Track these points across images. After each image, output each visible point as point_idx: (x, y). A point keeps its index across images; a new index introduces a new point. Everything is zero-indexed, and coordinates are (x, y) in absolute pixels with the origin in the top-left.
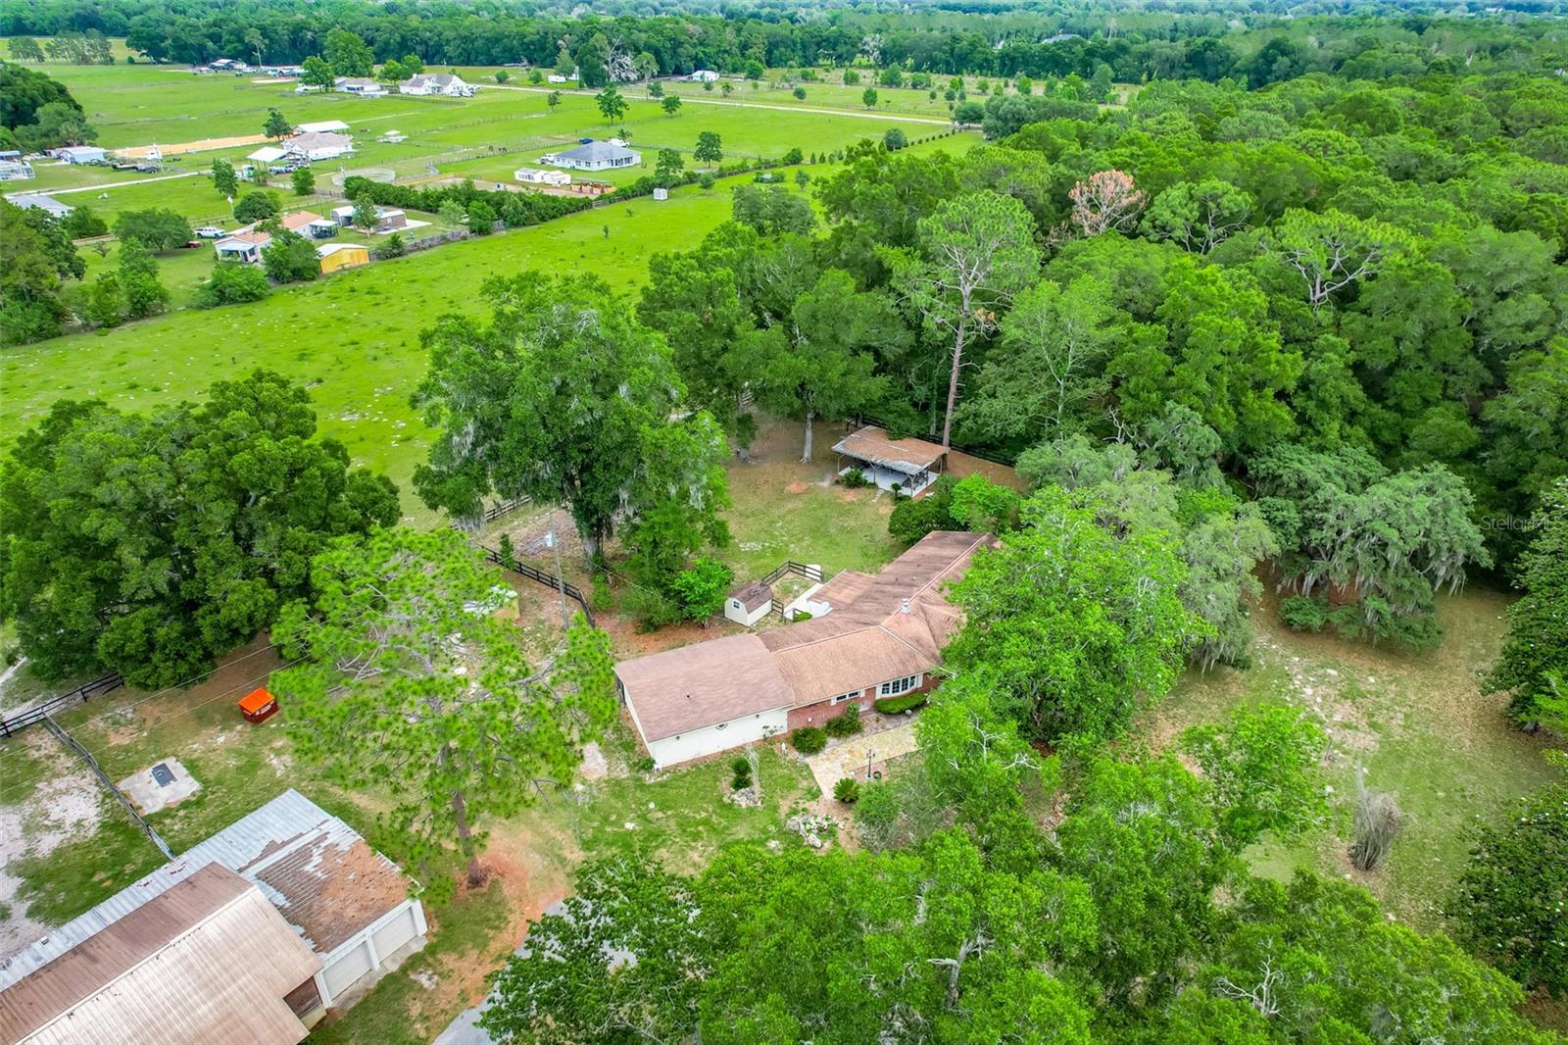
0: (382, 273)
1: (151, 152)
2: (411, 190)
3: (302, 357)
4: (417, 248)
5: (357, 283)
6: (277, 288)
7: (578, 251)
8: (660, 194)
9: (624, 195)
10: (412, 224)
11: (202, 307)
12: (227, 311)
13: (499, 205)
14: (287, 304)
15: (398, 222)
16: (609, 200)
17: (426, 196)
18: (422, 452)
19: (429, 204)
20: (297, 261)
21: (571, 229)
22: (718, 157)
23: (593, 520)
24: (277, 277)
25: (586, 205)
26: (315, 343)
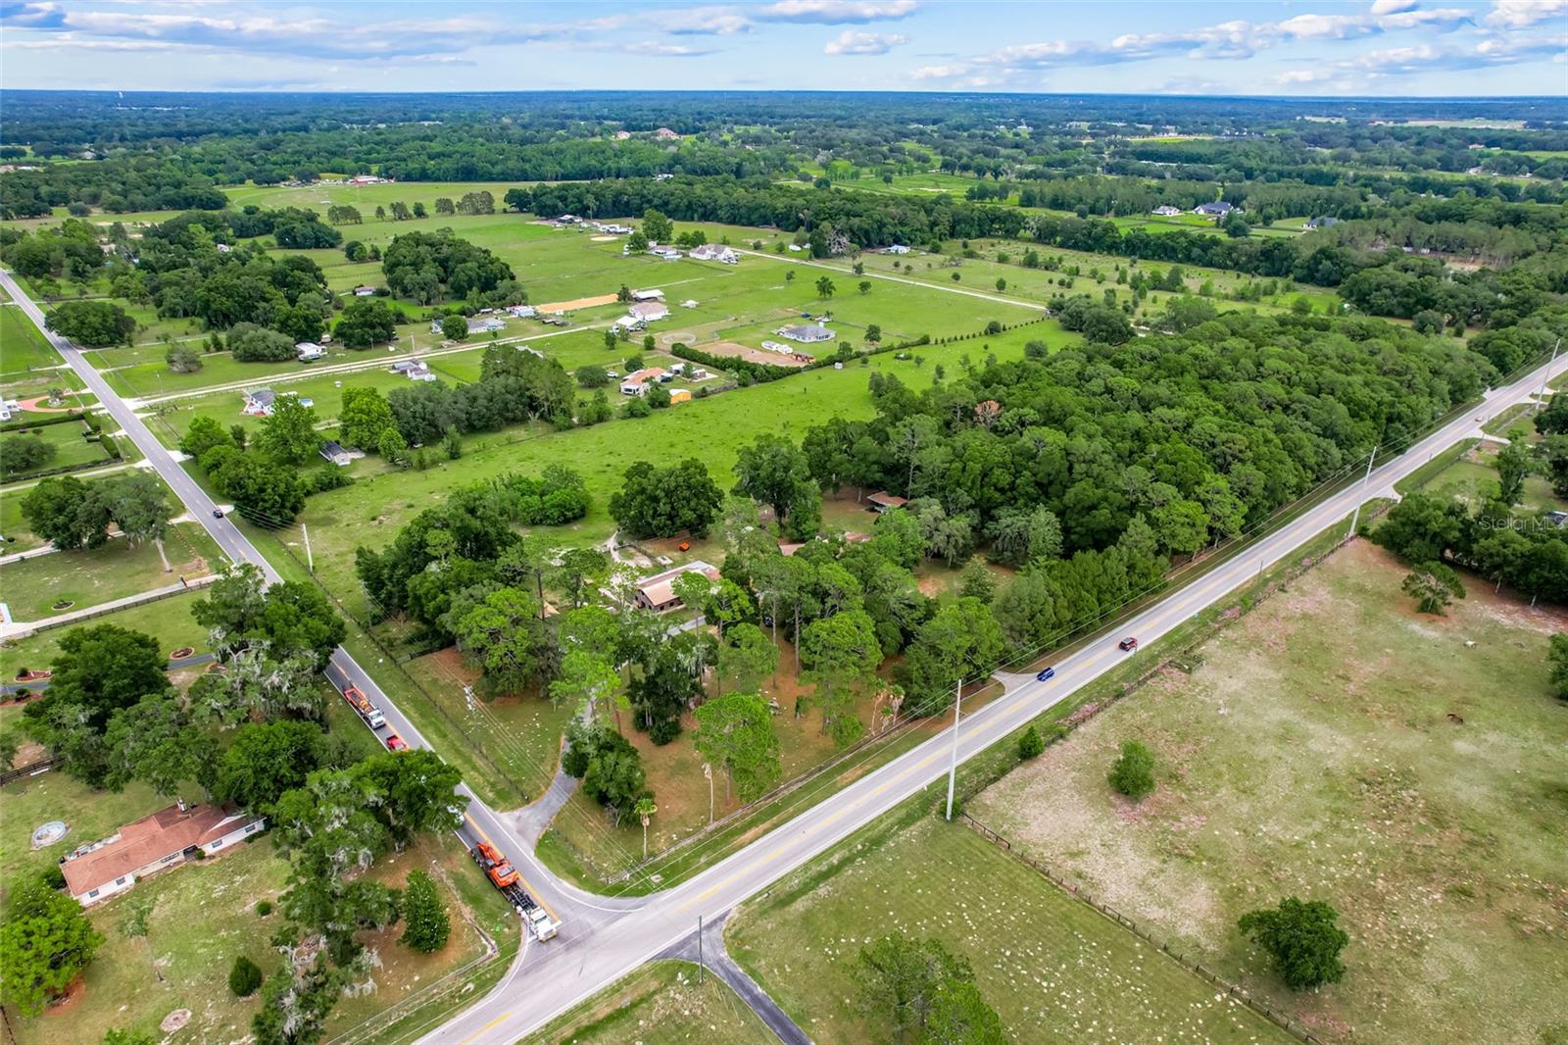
0: (698, 407)
1: (557, 309)
2: (708, 355)
3: (672, 446)
4: (713, 392)
5: (687, 410)
6: (652, 411)
7: (790, 401)
8: (838, 366)
9: (819, 365)
10: (710, 376)
11: (624, 418)
12: (633, 422)
13: (753, 371)
14: (659, 419)
15: (703, 375)
16: (809, 368)
17: (716, 360)
18: (734, 482)
19: (720, 365)
20: (661, 399)
21: (789, 386)
22: (878, 339)
23: (780, 512)
24: (653, 405)
25: (798, 371)
26: (675, 440)
